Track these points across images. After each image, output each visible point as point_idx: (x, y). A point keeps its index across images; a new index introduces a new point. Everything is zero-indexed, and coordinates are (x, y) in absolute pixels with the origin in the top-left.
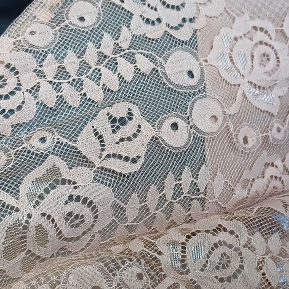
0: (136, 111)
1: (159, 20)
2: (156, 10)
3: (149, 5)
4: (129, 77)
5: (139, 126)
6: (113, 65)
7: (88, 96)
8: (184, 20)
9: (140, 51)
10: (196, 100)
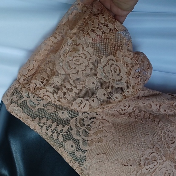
0: (83, 99)
1: (78, 71)
2: (76, 68)
3: (73, 68)
4: (77, 92)
5: (85, 103)
6: (71, 90)
7: (69, 99)
8: (86, 66)
9: (77, 84)
10: (97, 91)
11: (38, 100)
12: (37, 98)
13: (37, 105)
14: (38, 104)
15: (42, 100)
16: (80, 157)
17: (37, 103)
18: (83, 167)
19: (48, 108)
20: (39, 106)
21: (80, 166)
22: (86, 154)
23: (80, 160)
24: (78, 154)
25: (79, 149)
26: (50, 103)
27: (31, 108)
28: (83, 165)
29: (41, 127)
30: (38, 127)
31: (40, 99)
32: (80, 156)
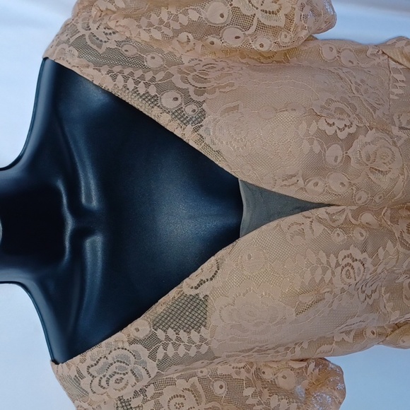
11: (106, 34)
12: (104, 30)
13: (105, 42)
14: (107, 40)
15: (114, 33)
16: (192, 113)
17: (103, 38)
18: (201, 131)
19: (126, 47)
20: (108, 45)
21: (196, 130)
22: (204, 106)
23: (194, 119)
24: (189, 110)
25: (189, 101)
26: (128, 40)
27: (95, 47)
28: (202, 126)
29: (114, 78)
30: (109, 78)
31: (110, 31)
32: (194, 111)
